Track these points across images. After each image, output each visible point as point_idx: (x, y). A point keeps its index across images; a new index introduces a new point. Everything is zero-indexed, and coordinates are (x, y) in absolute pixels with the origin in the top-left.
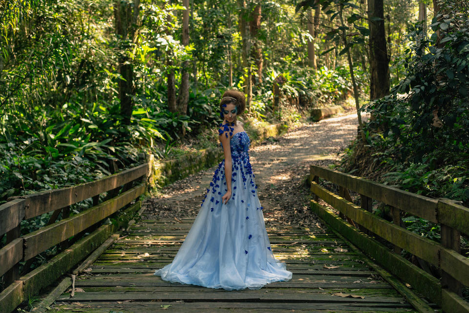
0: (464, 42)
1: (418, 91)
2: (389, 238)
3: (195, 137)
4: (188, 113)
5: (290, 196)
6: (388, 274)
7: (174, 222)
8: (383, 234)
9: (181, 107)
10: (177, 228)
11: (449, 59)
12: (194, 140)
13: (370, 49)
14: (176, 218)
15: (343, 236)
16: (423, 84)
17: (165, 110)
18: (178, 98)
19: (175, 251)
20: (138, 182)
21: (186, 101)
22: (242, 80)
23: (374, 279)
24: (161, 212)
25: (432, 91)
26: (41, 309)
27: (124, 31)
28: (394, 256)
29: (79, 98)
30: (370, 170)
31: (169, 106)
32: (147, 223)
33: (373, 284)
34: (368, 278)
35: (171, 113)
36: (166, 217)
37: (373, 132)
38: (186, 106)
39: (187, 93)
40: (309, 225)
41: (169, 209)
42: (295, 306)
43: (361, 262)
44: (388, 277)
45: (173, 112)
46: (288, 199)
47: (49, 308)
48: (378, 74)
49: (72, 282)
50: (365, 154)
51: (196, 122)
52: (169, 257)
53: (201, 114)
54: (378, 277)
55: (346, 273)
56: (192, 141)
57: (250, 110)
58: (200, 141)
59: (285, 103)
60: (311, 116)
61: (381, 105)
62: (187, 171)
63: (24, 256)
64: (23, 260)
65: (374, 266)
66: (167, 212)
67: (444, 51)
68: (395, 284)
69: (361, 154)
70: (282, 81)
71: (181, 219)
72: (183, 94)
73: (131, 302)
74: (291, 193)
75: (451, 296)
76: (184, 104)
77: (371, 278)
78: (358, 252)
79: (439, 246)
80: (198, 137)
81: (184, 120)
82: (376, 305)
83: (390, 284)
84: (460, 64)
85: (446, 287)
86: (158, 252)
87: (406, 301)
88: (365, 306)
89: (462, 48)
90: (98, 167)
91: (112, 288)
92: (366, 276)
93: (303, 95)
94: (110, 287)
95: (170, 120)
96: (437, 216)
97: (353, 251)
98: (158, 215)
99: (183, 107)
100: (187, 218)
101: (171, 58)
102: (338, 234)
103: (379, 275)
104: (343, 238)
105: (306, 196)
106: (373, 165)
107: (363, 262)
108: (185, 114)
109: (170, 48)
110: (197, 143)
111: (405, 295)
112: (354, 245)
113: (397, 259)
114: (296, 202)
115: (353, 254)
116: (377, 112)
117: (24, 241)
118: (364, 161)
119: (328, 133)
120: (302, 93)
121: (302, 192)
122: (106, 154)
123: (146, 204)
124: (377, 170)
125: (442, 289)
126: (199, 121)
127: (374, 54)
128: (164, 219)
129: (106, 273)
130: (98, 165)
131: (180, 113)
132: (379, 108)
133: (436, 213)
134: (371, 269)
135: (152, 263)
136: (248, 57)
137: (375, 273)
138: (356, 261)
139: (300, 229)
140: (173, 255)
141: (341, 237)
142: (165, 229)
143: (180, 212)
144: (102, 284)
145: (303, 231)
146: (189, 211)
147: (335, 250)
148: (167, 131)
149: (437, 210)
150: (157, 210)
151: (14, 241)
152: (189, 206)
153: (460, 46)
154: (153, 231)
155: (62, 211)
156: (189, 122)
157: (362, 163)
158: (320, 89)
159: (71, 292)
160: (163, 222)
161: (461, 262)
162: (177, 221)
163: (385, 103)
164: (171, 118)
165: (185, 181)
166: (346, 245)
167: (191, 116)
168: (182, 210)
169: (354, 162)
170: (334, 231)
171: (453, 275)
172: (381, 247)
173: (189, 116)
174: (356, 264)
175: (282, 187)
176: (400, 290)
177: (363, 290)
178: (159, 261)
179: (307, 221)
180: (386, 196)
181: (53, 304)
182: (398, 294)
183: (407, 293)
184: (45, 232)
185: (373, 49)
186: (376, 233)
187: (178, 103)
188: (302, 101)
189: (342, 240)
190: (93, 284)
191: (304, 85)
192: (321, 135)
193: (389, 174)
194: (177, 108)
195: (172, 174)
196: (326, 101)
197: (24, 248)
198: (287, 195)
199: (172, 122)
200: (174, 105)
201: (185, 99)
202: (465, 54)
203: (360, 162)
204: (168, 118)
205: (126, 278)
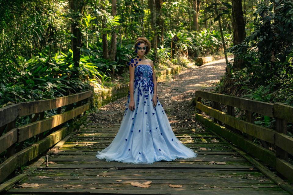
0: (289, 8)
1: (262, 39)
2: (244, 131)
3: (121, 75)
4: (116, 60)
5: (182, 111)
6: (244, 153)
7: (108, 126)
8: (241, 129)
9: (111, 56)
10: (110, 130)
11: (280, 18)
12: (120, 77)
13: (233, 17)
14: (109, 125)
15: (216, 133)
16: (264, 35)
17: (101, 58)
18: (109, 51)
19: (110, 142)
20: (85, 102)
21: (115, 52)
22: (151, 39)
23: (235, 156)
24: (100, 121)
25: (271, 39)
26: (28, 172)
27: (75, 7)
28: (248, 141)
29: (46, 50)
30: (234, 94)
31: (104, 55)
32: (91, 127)
33: (235, 159)
34: (232, 156)
35: (105, 60)
36: (103, 124)
37: (236, 70)
38: (115, 55)
39: (115, 47)
40: (195, 128)
41: (105, 120)
42: (186, 171)
43: (227, 147)
44: (244, 155)
45: (106, 59)
46: (181, 113)
47: (34, 172)
48: (238, 33)
49: (47, 159)
50: (230, 84)
51: (121, 65)
52: (106, 145)
53: (124, 60)
54: (238, 155)
55: (218, 153)
56: (118, 78)
57: (156, 58)
58: (124, 78)
59: (179, 54)
60: (196, 62)
61: (239, 48)
62: (116, 97)
63: (18, 139)
64: (17, 142)
65: (236, 149)
66: (104, 121)
67: (277, 14)
68: (248, 158)
69: (228, 84)
70: (177, 40)
71: (112, 125)
72: (113, 48)
73: (84, 169)
74: (183, 110)
75: (282, 161)
76: (113, 54)
77: (233, 156)
78: (225, 142)
79: (274, 132)
80: (123, 75)
81: (113, 64)
82: (236, 170)
83: (245, 159)
84: (287, 22)
85: (279, 157)
86: (99, 143)
87: (255, 167)
88: (230, 171)
89: (288, 12)
90: (59, 93)
91: (71, 162)
92: (231, 155)
93: (191, 49)
94: (70, 162)
95: (104, 64)
96: (273, 113)
97: (222, 141)
98: (98, 123)
99: (112, 56)
100: (117, 125)
101: (105, 24)
102: (213, 132)
103: (239, 154)
104: (216, 134)
105: (193, 111)
106: (236, 91)
107: (229, 147)
108: (114, 60)
109: (104, 18)
110: (122, 79)
111: (254, 164)
112: (223, 138)
113: (250, 143)
114: (186, 115)
115: (222, 143)
116: (237, 52)
117: (18, 130)
118: (230, 88)
119: (207, 73)
120: (190, 47)
121: (190, 109)
122: (64, 85)
123: (90, 116)
124: (238, 94)
125: (277, 158)
126: (123, 65)
127: (235, 21)
128: (102, 125)
129: (67, 154)
130: (59, 92)
131: (111, 59)
132: (238, 50)
133: (273, 111)
134: (234, 151)
135: (96, 148)
136: (155, 24)
137: (236, 153)
138: (225, 147)
139: (189, 130)
140: (108, 145)
141: (215, 134)
142: (103, 131)
143: (112, 121)
144: (65, 160)
145: (191, 131)
146: (118, 120)
147: (211, 141)
148: (103, 72)
149: (273, 109)
150: (97, 120)
151: (12, 130)
152: (118, 118)
153: (287, 11)
154: (95, 131)
155: (39, 116)
156: (117, 65)
157: (229, 90)
158: (202, 45)
159: (46, 164)
160: (101, 126)
161: (287, 139)
162: (110, 126)
163: (241, 47)
164: (105, 63)
165: (115, 103)
166: (218, 138)
167: (118, 62)
168: (113, 120)
169: (223, 89)
170: (211, 131)
171: (283, 148)
172: (240, 137)
173: (117, 62)
174: (224, 148)
175: (178, 106)
176: (251, 162)
177: (229, 162)
178: (100, 148)
179: (194, 125)
180: (243, 104)
181: (36, 170)
182: (250, 164)
183: (255, 163)
184: (30, 126)
185: (234, 17)
186: (237, 129)
187: (110, 53)
188: (190, 53)
189: (216, 136)
190: (59, 160)
191: (191, 43)
192: (203, 74)
193: (245, 95)
194: (109, 56)
195: (106, 98)
196: (206, 53)
197: (18, 134)
198: (180, 110)
199: (106, 66)
200: (107, 55)
201: (114, 51)
202: (290, 15)
203: (227, 89)
204: (103, 63)
205: (80, 157)
